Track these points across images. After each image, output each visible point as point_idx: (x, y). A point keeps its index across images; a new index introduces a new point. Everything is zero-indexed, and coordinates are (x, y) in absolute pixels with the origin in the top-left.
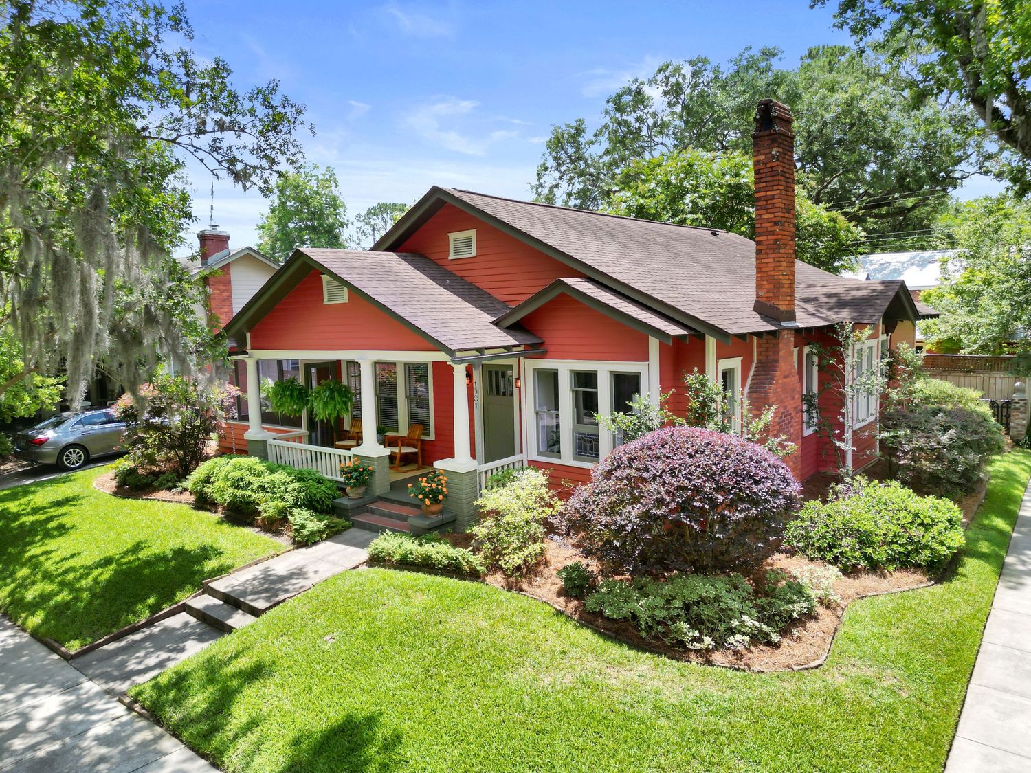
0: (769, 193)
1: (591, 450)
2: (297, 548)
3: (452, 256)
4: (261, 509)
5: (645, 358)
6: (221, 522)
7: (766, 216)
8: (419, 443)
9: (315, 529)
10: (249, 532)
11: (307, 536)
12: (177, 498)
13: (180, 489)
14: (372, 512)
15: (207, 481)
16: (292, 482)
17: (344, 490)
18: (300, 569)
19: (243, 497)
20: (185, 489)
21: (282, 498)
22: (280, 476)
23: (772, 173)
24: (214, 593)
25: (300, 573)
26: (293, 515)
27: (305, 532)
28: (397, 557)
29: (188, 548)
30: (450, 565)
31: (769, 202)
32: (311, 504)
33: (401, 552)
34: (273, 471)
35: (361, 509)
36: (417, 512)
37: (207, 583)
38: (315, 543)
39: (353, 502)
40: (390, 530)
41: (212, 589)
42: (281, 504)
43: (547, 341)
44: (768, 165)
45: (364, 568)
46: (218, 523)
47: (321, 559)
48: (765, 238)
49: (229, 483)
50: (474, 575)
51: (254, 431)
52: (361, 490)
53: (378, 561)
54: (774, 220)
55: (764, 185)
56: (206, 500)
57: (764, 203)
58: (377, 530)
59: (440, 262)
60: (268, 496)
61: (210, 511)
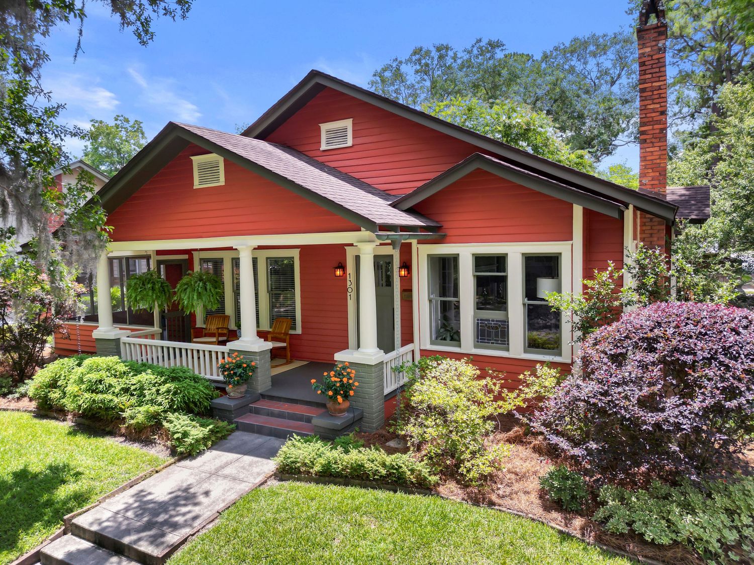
0: (654, 84)
1: (497, 336)
2: (179, 460)
3: (323, 147)
4: (124, 415)
5: (569, 237)
6: (73, 433)
7: (652, 107)
8: (288, 337)
9: (201, 436)
10: (112, 444)
11: (191, 445)
12: (13, 405)
13: (17, 395)
14: (257, 412)
15: (53, 384)
16: (165, 382)
17: (223, 390)
18: (186, 490)
19: (102, 402)
20: (23, 395)
21: (153, 402)
22: (146, 377)
23: (659, 65)
24: (80, 532)
25: (186, 496)
26: (171, 422)
27: (189, 440)
28: (317, 468)
29: (34, 468)
30: (390, 475)
31: (655, 92)
32: (188, 408)
33: (322, 461)
34: (137, 372)
35: (244, 409)
36: (321, 411)
37: (70, 520)
38: (200, 453)
39: (236, 402)
40: (298, 434)
41: (77, 527)
42: (153, 409)
43: (446, 225)
44: (654, 57)
45: (274, 483)
46: (70, 433)
47: (215, 474)
48: (650, 127)
49: (83, 387)
50: (423, 487)
51: (105, 329)
52: (243, 388)
53: (292, 473)
54: (660, 109)
55: (650, 76)
56: (51, 407)
57: (650, 93)
58: (283, 436)
59: (311, 154)
60: (134, 400)
61: (56, 419)
